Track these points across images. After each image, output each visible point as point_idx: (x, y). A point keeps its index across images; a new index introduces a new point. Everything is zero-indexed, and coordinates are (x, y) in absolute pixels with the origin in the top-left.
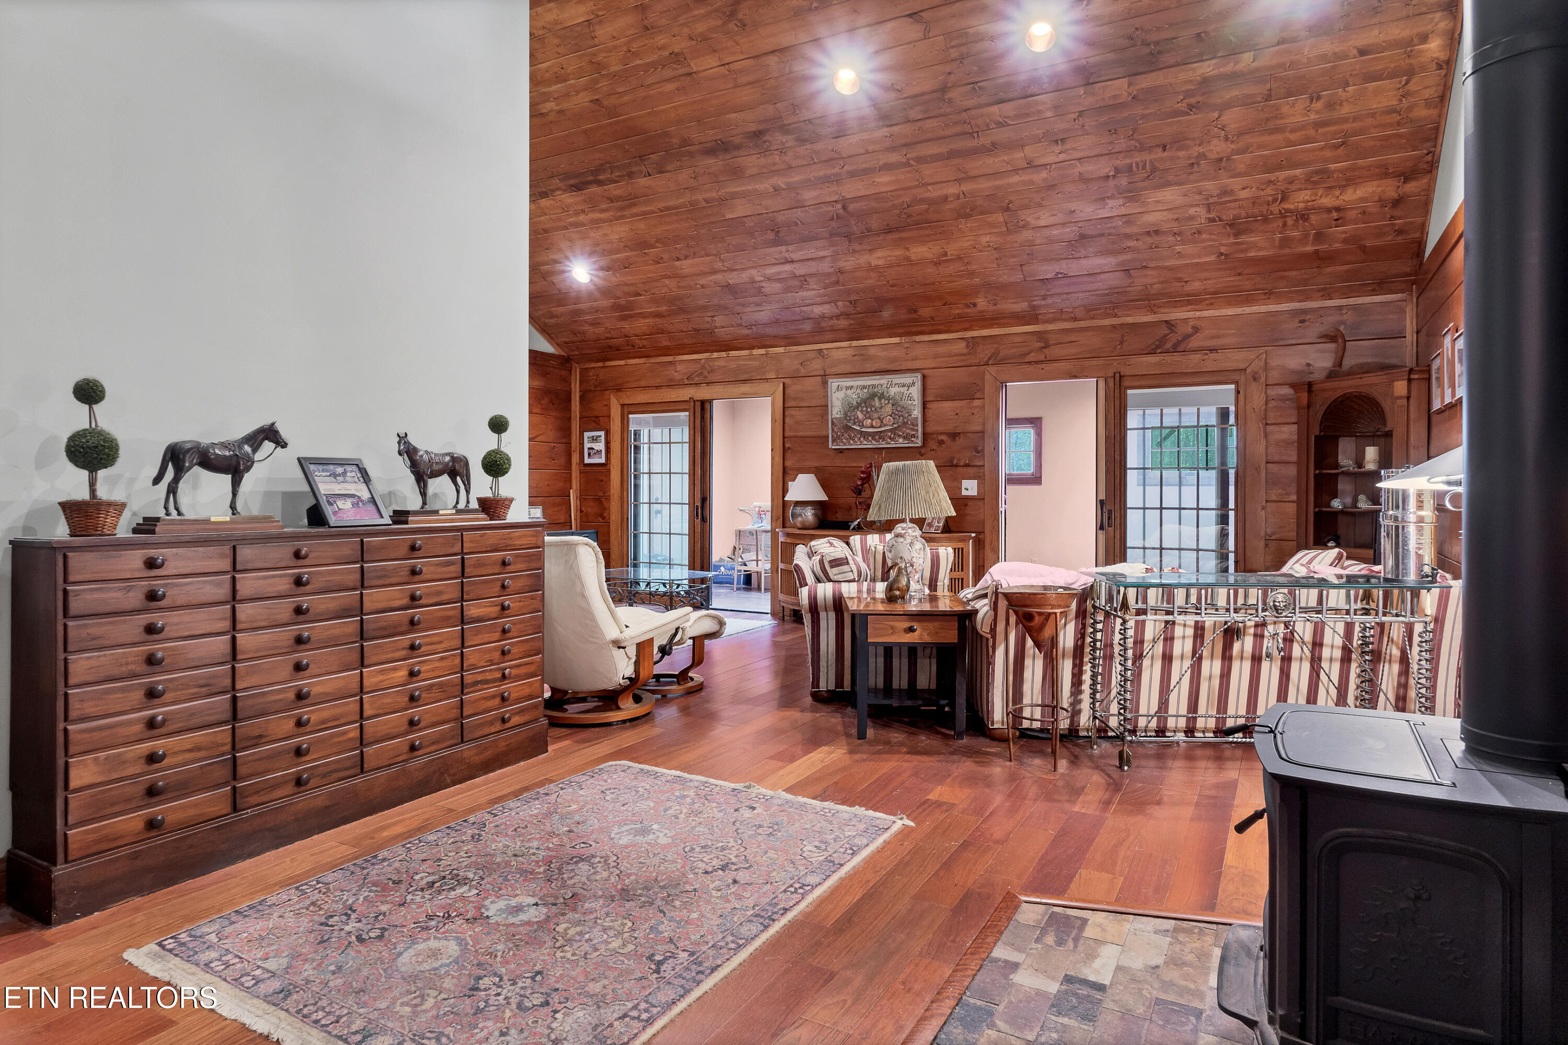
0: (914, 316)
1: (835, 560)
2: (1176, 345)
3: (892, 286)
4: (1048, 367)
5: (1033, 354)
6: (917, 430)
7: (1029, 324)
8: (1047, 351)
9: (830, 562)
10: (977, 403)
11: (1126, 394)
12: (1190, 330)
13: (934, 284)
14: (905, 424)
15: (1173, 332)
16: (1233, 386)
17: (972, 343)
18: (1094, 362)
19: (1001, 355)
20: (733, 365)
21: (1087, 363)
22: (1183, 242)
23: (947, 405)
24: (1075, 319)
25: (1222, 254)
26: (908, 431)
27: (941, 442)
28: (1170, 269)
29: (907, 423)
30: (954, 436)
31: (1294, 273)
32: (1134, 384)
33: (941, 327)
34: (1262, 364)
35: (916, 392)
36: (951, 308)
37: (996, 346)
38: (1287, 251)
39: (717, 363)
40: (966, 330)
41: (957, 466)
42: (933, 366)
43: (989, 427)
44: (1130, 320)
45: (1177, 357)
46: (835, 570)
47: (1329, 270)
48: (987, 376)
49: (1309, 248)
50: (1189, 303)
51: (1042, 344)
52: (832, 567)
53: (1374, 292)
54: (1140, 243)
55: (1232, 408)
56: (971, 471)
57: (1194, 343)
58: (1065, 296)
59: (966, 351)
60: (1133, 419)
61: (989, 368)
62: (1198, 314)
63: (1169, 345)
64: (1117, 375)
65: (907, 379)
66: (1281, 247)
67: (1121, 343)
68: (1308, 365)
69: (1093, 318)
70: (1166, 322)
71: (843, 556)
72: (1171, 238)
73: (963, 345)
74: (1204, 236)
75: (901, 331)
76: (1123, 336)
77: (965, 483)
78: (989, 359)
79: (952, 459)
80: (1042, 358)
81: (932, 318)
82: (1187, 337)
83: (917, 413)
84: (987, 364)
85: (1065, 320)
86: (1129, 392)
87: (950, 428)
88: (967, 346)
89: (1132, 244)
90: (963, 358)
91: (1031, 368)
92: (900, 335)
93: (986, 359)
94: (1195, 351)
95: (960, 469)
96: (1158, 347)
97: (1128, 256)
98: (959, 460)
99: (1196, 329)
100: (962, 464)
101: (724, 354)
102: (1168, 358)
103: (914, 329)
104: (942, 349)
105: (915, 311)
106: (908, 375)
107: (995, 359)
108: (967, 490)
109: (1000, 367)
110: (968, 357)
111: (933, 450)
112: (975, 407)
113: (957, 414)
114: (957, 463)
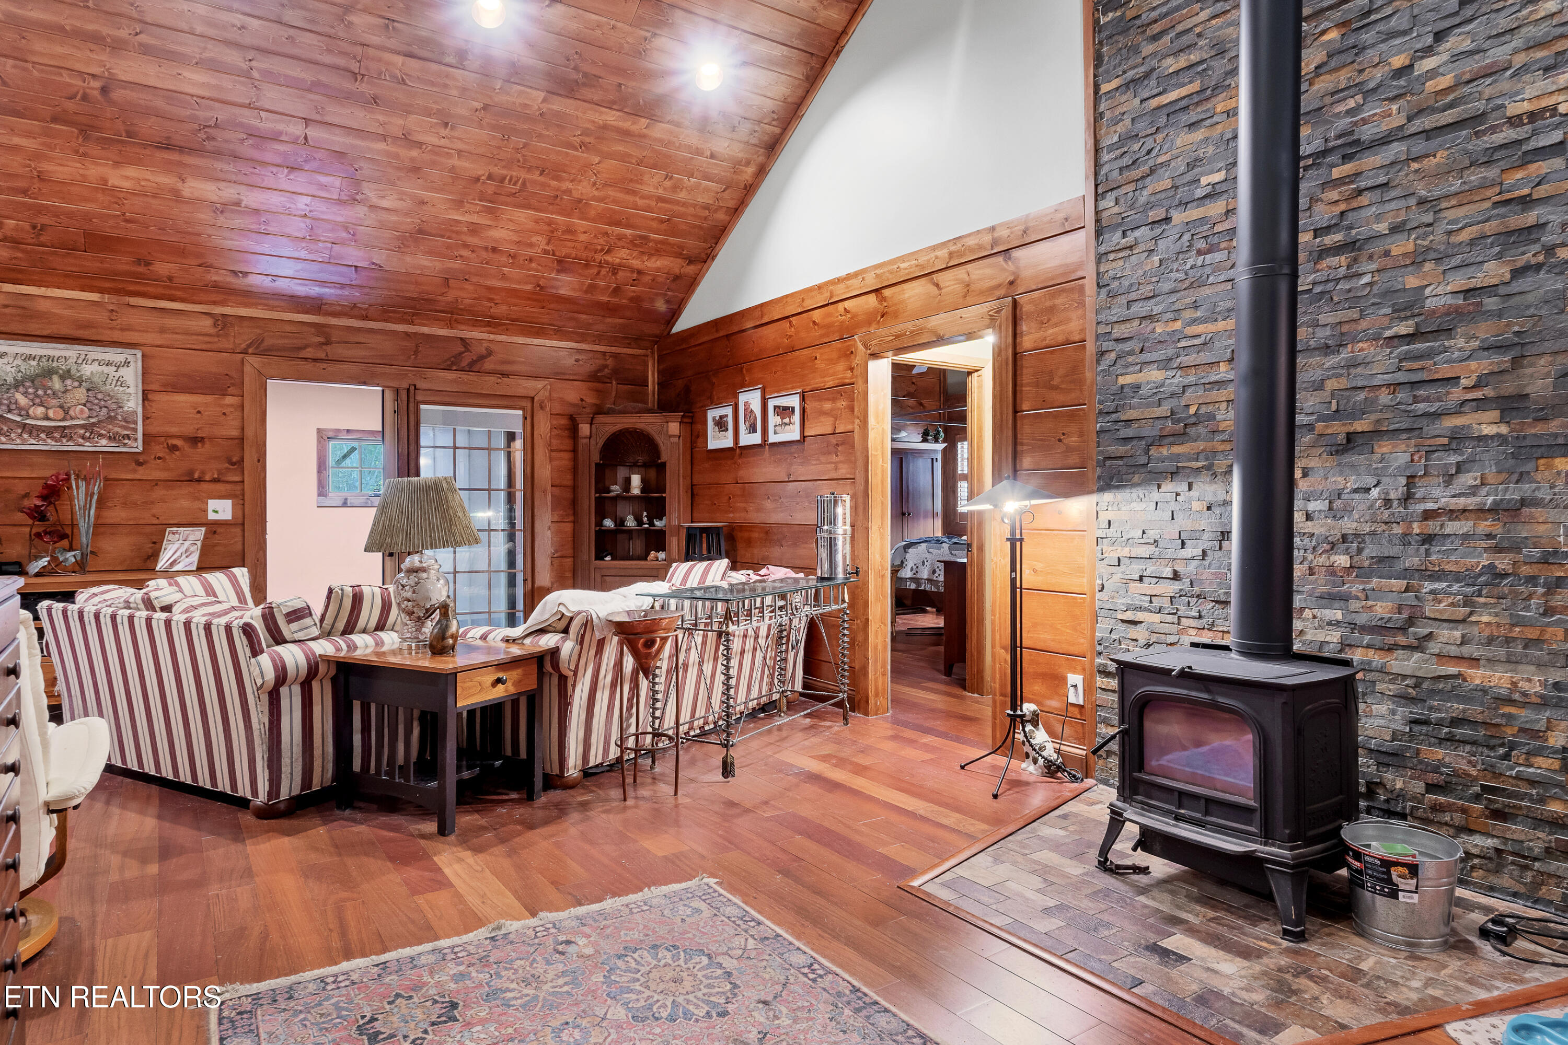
0: (141, 269)
2: (473, 363)
3: (127, 221)
4: (331, 368)
5: (309, 349)
6: (135, 430)
7: (307, 313)
8: (328, 348)
10: (229, 400)
11: (419, 409)
12: (484, 352)
13: (199, 235)
14: (111, 419)
15: (468, 350)
16: (520, 412)
17: (223, 322)
18: (387, 369)
19: (266, 343)
21: (379, 369)
22: (512, 265)
23: (182, 398)
24: (366, 318)
25: (539, 285)
26: (117, 429)
27: (174, 448)
28: (489, 289)
29: (115, 418)
30: (195, 441)
31: (584, 316)
32: (428, 399)
33: (178, 293)
34: (547, 394)
35: (132, 375)
36: (209, 272)
37: (259, 331)
38: (589, 296)
40: (214, 303)
41: (199, 481)
42: (159, 343)
43: (249, 432)
44: (425, 330)
45: (472, 377)
47: (609, 320)
48: (247, 369)
49: (605, 299)
50: (489, 324)
51: (322, 340)
53: (629, 346)
54: (474, 255)
55: (519, 430)
56: (220, 487)
57: (488, 365)
58: (368, 290)
59: (213, 331)
60: (427, 436)
61: (250, 359)
62: (492, 337)
63: (464, 363)
64: (412, 388)
65: (117, 355)
66: (586, 292)
67: (416, 352)
68: (582, 400)
69: (385, 321)
70: (461, 339)
72: (504, 259)
73: (208, 322)
74: (534, 265)
75: (107, 285)
76: (417, 346)
77: (213, 504)
78: (249, 346)
79: (191, 473)
80: (323, 356)
81: (170, 279)
82: (482, 358)
83: (133, 404)
84: (245, 352)
85: (352, 317)
86: (423, 407)
87: (189, 430)
88: (215, 325)
89: (465, 253)
90: (207, 339)
91: (309, 366)
92: (101, 291)
93: (244, 346)
94: (490, 373)
95: (205, 486)
96: (453, 363)
97: (456, 265)
98: (203, 473)
99: (490, 353)
100: (207, 478)
102: (465, 376)
103: (132, 288)
104: (172, 322)
105: (148, 264)
106: (119, 350)
107: (257, 348)
108: (216, 512)
109: (265, 360)
110: (216, 339)
111: (159, 458)
112: (228, 405)
113: (199, 412)
114: (196, 476)
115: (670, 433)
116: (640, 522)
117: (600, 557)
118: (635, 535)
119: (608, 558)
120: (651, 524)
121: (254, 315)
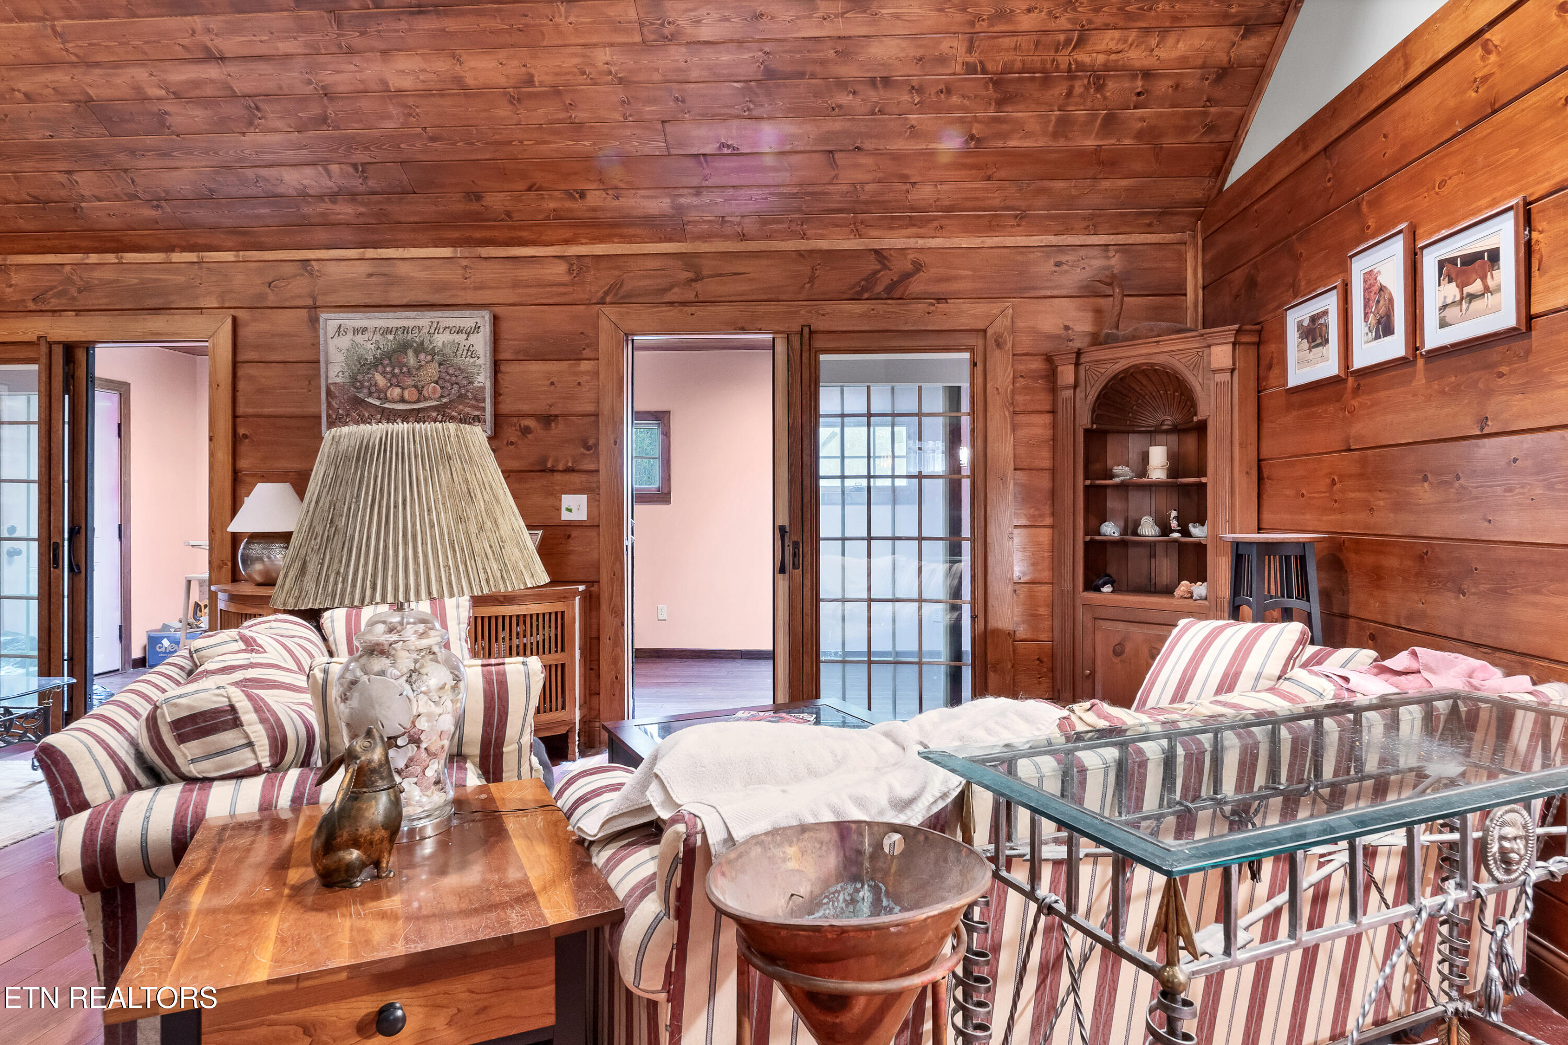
0: (475, 207)
1: (193, 718)
2: (890, 288)
3: (433, 139)
4: (701, 312)
5: (676, 290)
6: (484, 409)
7: (670, 240)
8: (698, 286)
9: (177, 724)
10: (585, 366)
11: (817, 361)
12: (909, 267)
13: (509, 143)
14: (462, 397)
15: (885, 267)
16: (966, 355)
17: (578, 265)
18: (772, 307)
19: (625, 288)
20: (132, 279)
21: (761, 308)
22: (922, 107)
23: (536, 367)
24: (743, 237)
25: (972, 137)
26: (467, 410)
27: (526, 431)
28: (896, 157)
29: (465, 396)
30: (547, 420)
31: (1060, 184)
32: (830, 345)
33: (525, 234)
34: (1008, 323)
35: (481, 342)
36: (542, 198)
37: (617, 273)
38: (1061, 143)
39: (97, 274)
40: (567, 242)
41: (552, 471)
42: (511, 301)
43: (605, 406)
44: (824, 245)
45: (891, 306)
46: (193, 748)
47: (1106, 184)
48: (603, 323)
49: (1091, 142)
50: (911, 222)
51: (691, 275)
52: (182, 739)
53: (1149, 228)
54: (858, 100)
55: (965, 386)
56: (575, 478)
57: (917, 286)
58: (731, 192)
59: (567, 278)
60: (829, 400)
61: (607, 310)
62: (921, 242)
63: (879, 288)
64: (806, 330)
65: (466, 320)
66: (1055, 135)
67: (812, 279)
68: (1067, 328)
69: (769, 237)
70: (876, 251)
71: (222, 703)
72: (905, 97)
73: (562, 267)
74: (955, 99)
75: (456, 235)
76: (813, 269)
77: (567, 500)
78: (606, 294)
79: (544, 460)
80: (691, 296)
81: (508, 214)
82: (906, 277)
83: (483, 379)
84: (602, 302)
85: (726, 238)
86: (823, 357)
87: (541, 407)
88: (570, 271)
89: (844, 99)
90: (562, 289)
91: (673, 313)
92: (453, 244)
93: (600, 294)
94: (918, 298)
95: (558, 477)
96: (864, 290)
97: (837, 125)
98: (556, 460)
99: (918, 267)
100: (561, 467)
101: (111, 258)
102: (880, 307)
103: (478, 235)
104: (526, 273)
105: (478, 197)
106: (467, 313)
107: (616, 295)
108: (569, 510)
109: (623, 309)
110: (570, 289)
111: (512, 443)
112: (583, 373)
113: (552, 384)
114: (549, 465)
115: (1215, 365)
116: (1165, 530)
117: (1092, 585)
118: (1160, 551)
119: (1107, 589)
120: (1186, 533)
121: (611, 253)
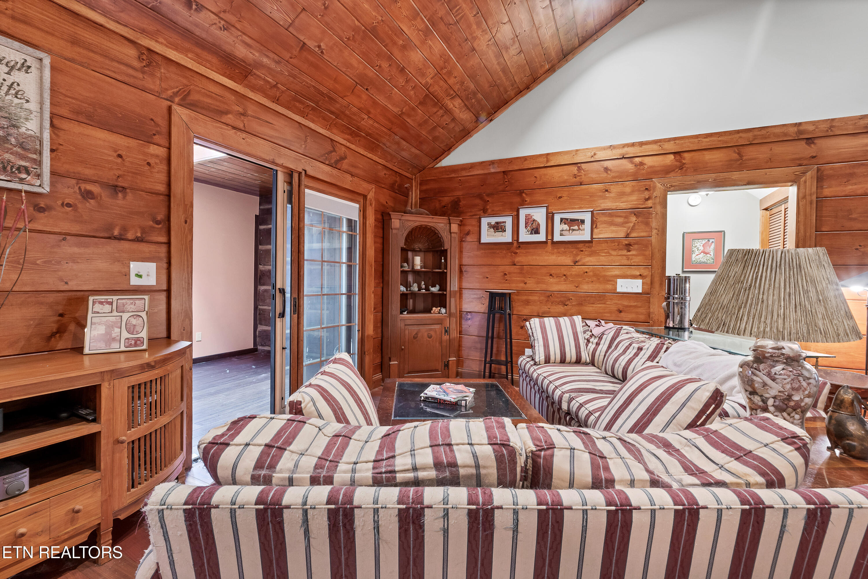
2: (336, 163)
4: (248, 139)
5: (230, 116)
6: (40, 163)
8: (245, 120)
10: (153, 149)
11: (303, 193)
12: (343, 154)
15: (335, 150)
16: (359, 206)
17: (148, 57)
18: (288, 152)
19: (191, 96)
21: (283, 151)
22: (401, 88)
23: (101, 135)
24: (277, 100)
25: (402, 111)
26: (9, 157)
27: (88, 195)
28: (374, 103)
30: (115, 189)
34: (373, 195)
35: (32, 85)
37: (185, 81)
38: (418, 128)
40: (143, 32)
41: (120, 238)
43: (177, 190)
44: (312, 125)
45: (337, 172)
48: (175, 119)
50: (352, 134)
51: (241, 110)
54: (388, 69)
56: (144, 248)
57: (345, 165)
59: (137, 64)
61: (177, 109)
62: (348, 144)
63: (332, 161)
64: (303, 173)
66: (420, 125)
67: (305, 144)
68: (387, 202)
69: (289, 108)
70: (332, 140)
72: (401, 80)
73: (132, 52)
74: (412, 93)
76: (306, 138)
77: (135, 267)
78: (176, 94)
79: (110, 227)
80: (241, 126)
82: (341, 159)
83: (35, 128)
84: (171, 100)
86: (306, 191)
87: (109, 176)
88: (139, 58)
89: (385, 65)
90: (131, 71)
91: (231, 132)
93: (170, 93)
94: (345, 172)
95: (125, 245)
96: (326, 159)
97: (371, 73)
98: (124, 229)
99: (346, 155)
100: (130, 235)
102: (332, 171)
107: (183, 99)
108: (140, 276)
109: (193, 114)
110: (140, 76)
111: (69, 205)
112: (152, 155)
113: (120, 156)
114: (116, 233)
115: (451, 231)
116: (420, 289)
118: (409, 297)
119: (406, 313)
120: (427, 289)
121: (183, 63)
